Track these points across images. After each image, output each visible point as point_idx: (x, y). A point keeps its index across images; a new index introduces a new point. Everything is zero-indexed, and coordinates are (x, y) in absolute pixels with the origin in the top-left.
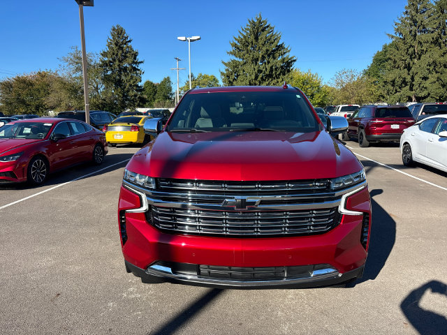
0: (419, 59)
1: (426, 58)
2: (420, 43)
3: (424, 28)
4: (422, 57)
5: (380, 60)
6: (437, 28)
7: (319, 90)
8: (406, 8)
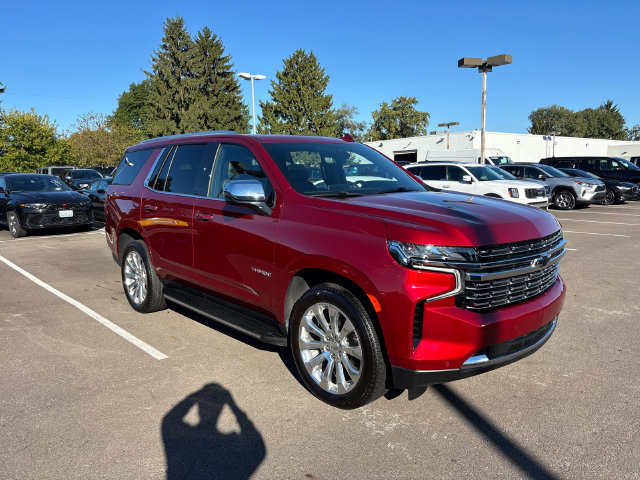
0: (187, 109)
1: (196, 109)
2: (186, 89)
3: (188, 70)
4: (191, 107)
5: (130, 105)
6: (204, 73)
7: (53, 142)
8: (163, 40)
